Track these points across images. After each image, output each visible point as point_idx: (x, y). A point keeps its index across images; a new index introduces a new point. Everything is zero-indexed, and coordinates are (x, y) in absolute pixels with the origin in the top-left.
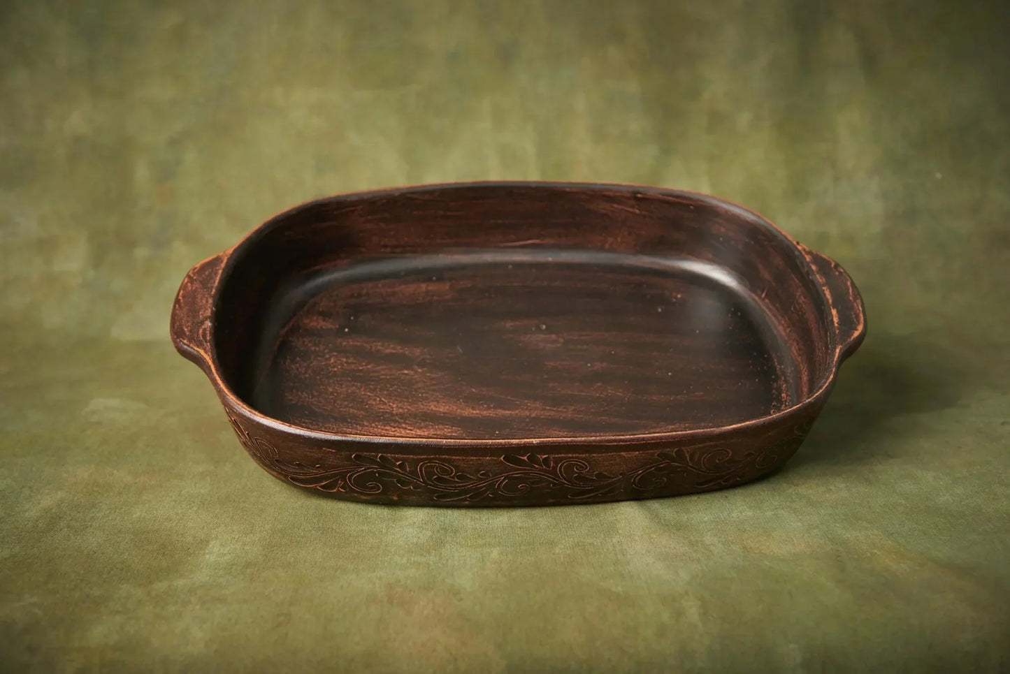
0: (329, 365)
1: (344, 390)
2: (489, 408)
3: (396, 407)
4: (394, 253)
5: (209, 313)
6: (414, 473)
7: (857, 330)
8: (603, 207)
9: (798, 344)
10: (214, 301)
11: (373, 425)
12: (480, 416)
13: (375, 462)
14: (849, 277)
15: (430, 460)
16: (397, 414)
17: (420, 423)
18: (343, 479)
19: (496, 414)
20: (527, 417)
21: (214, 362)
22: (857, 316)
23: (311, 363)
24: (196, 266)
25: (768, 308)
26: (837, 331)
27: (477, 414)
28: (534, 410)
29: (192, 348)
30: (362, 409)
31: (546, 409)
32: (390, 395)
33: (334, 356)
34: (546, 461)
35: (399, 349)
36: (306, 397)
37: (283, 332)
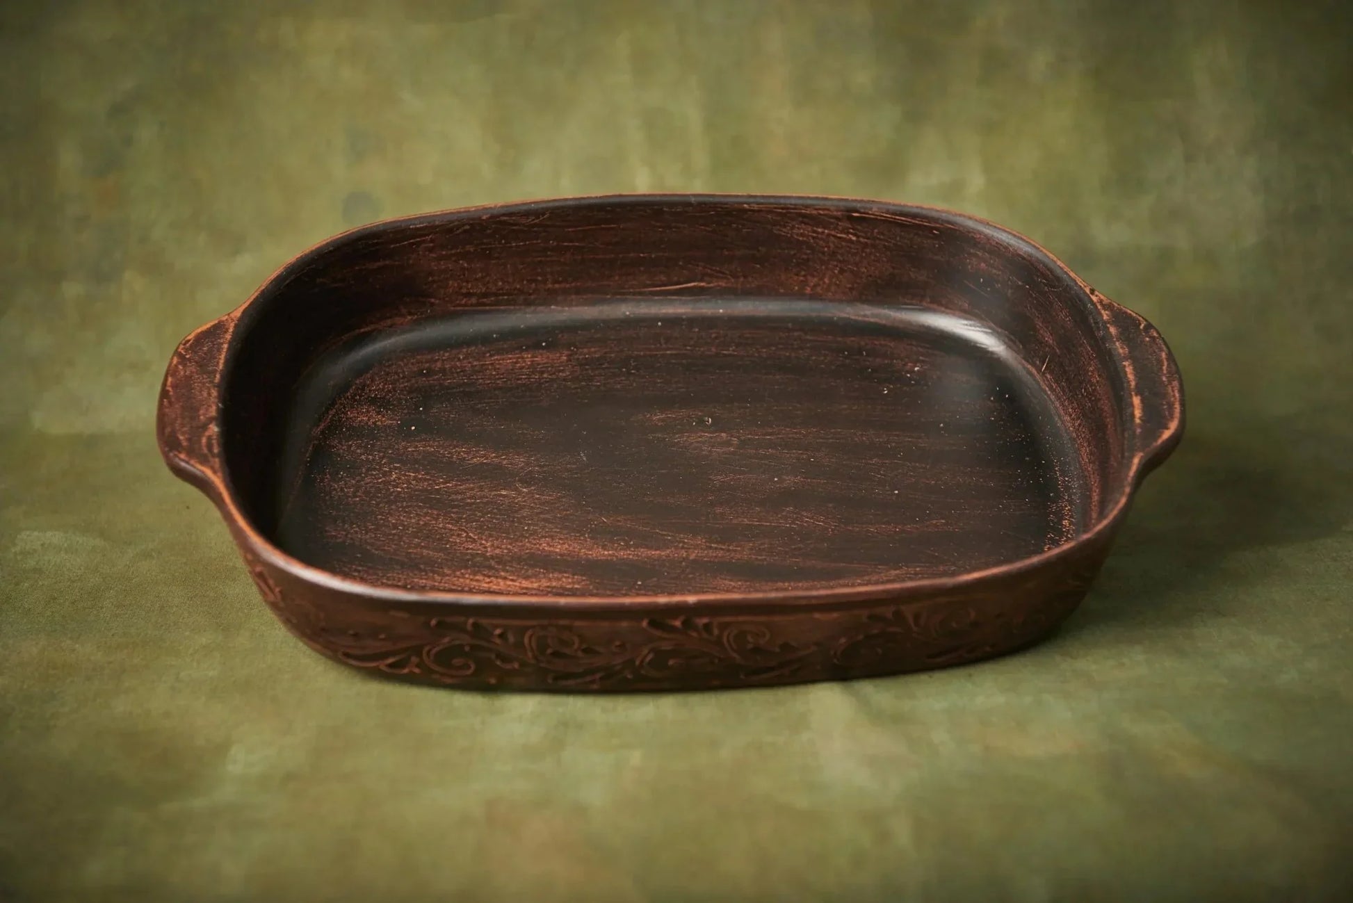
0: (389, 482)
1: (413, 521)
2: (628, 547)
3: (489, 547)
4: (484, 304)
5: (213, 412)
6: (519, 645)
7: (1167, 428)
8: (800, 231)
9: (1089, 446)
10: (219, 392)
11: (458, 573)
12: (615, 559)
13: (464, 631)
14: (1166, 344)
15: (543, 627)
16: (492, 557)
17: (527, 570)
18: (419, 654)
19: (637, 555)
20: (684, 558)
21: (227, 487)
22: (1171, 406)
23: (363, 479)
24: (189, 338)
25: (1051, 388)
26: (1139, 430)
27: (609, 555)
28: (695, 549)
29: (192, 466)
30: (441, 550)
31: (711, 548)
32: (481, 527)
33: (396, 468)
34: (707, 627)
35: (493, 458)
36: (356, 532)
37: (317, 431)
